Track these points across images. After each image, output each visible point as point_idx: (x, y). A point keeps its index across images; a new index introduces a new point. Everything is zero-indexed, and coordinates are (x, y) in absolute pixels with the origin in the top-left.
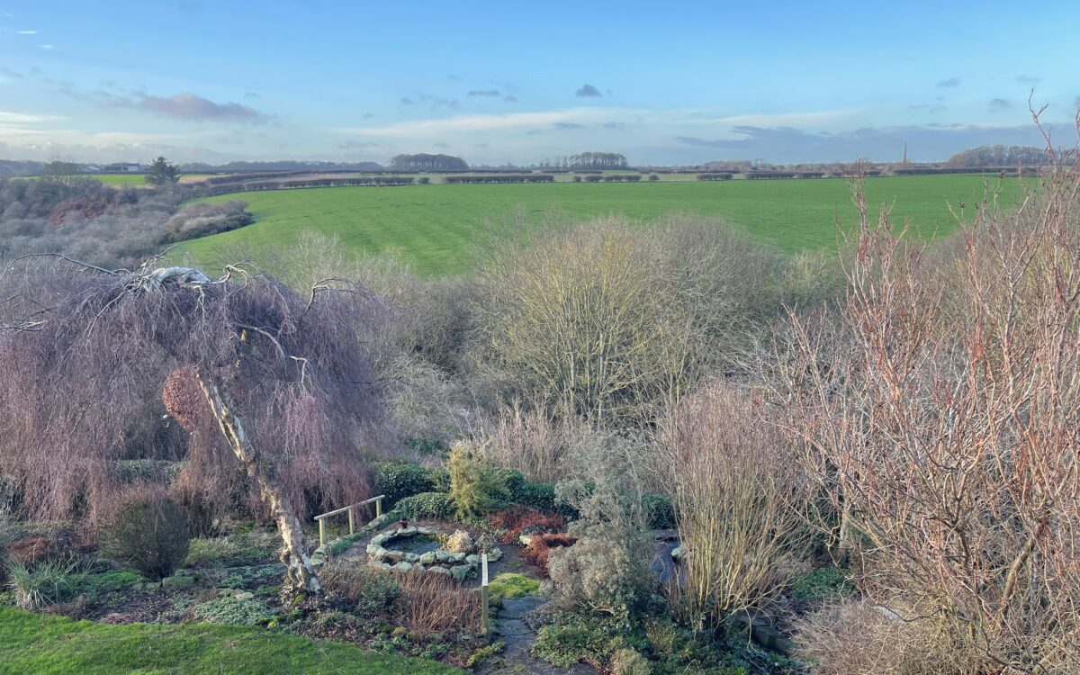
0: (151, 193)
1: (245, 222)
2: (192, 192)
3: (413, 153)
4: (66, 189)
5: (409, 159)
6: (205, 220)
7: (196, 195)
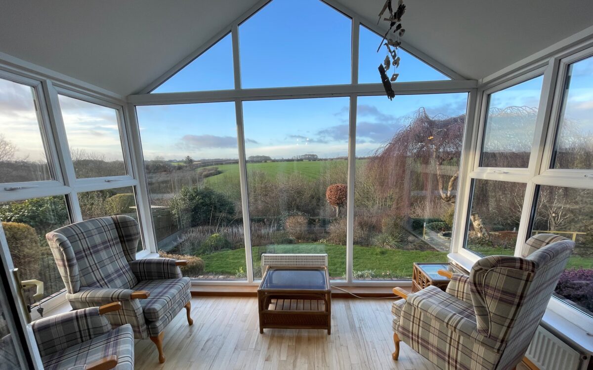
0: (187, 167)
1: (220, 173)
2: (198, 166)
3: (255, 155)
5: (253, 157)
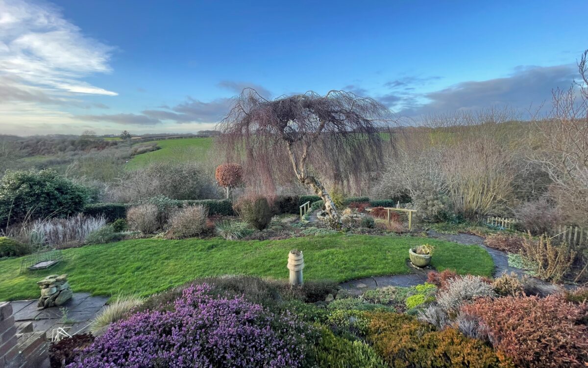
0: (122, 142)
1: (158, 148)
2: (136, 142)
4: (91, 142)
6: (145, 148)
7: (137, 142)
